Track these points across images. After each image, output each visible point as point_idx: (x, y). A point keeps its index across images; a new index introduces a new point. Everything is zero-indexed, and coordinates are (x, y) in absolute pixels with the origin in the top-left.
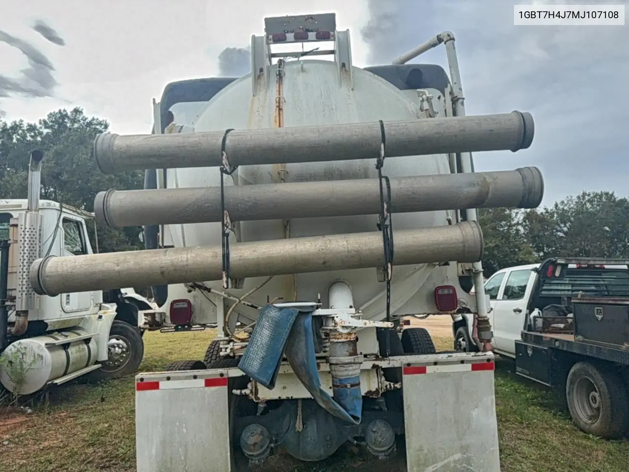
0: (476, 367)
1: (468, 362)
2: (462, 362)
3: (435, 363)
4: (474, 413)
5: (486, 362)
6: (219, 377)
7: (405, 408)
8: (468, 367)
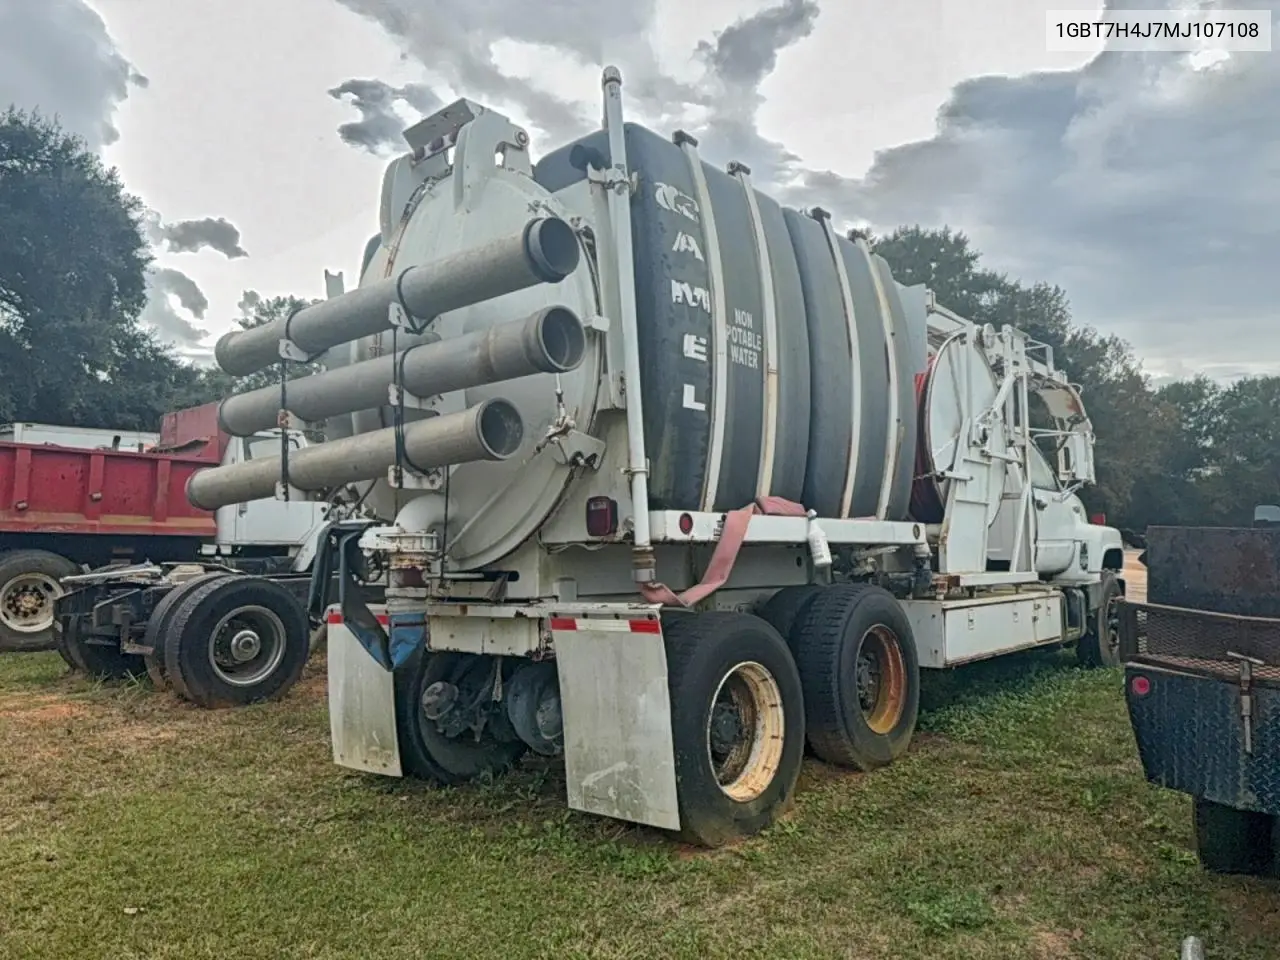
0: (637, 626)
1: (625, 617)
2: (617, 616)
3: (585, 616)
4: (642, 700)
5: (646, 619)
6: (384, 614)
7: (560, 679)
8: (624, 626)
